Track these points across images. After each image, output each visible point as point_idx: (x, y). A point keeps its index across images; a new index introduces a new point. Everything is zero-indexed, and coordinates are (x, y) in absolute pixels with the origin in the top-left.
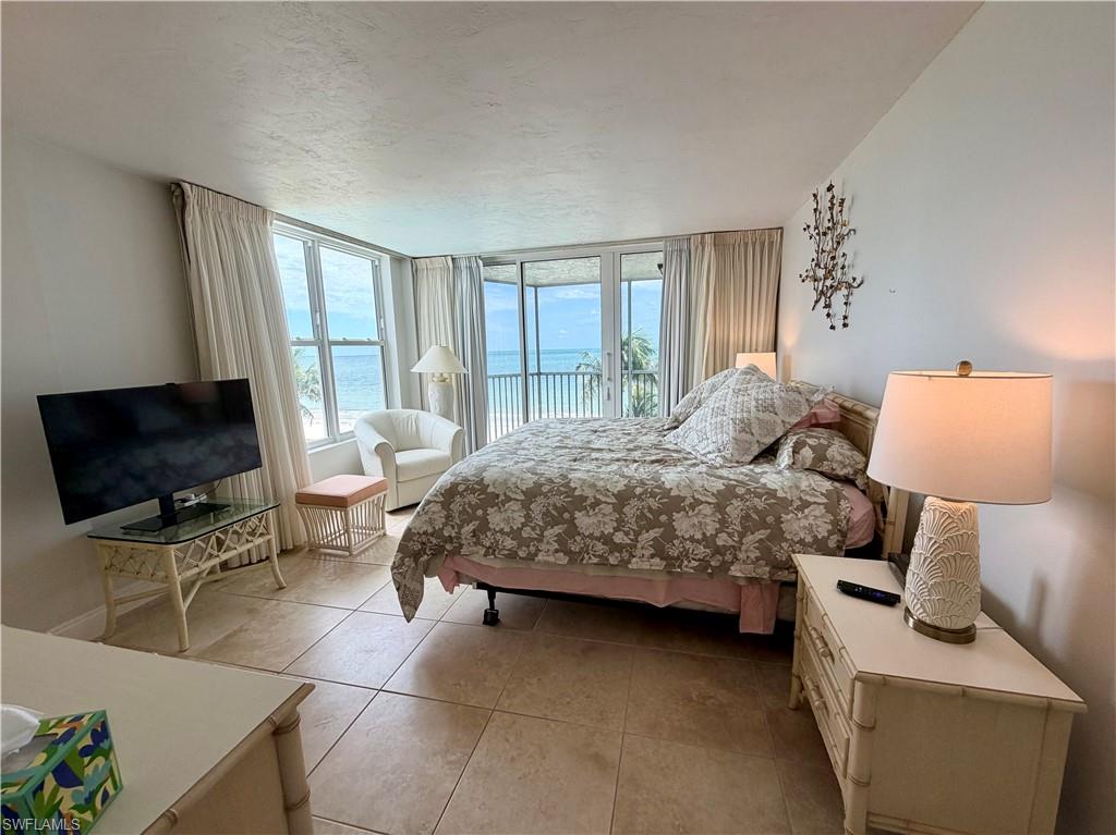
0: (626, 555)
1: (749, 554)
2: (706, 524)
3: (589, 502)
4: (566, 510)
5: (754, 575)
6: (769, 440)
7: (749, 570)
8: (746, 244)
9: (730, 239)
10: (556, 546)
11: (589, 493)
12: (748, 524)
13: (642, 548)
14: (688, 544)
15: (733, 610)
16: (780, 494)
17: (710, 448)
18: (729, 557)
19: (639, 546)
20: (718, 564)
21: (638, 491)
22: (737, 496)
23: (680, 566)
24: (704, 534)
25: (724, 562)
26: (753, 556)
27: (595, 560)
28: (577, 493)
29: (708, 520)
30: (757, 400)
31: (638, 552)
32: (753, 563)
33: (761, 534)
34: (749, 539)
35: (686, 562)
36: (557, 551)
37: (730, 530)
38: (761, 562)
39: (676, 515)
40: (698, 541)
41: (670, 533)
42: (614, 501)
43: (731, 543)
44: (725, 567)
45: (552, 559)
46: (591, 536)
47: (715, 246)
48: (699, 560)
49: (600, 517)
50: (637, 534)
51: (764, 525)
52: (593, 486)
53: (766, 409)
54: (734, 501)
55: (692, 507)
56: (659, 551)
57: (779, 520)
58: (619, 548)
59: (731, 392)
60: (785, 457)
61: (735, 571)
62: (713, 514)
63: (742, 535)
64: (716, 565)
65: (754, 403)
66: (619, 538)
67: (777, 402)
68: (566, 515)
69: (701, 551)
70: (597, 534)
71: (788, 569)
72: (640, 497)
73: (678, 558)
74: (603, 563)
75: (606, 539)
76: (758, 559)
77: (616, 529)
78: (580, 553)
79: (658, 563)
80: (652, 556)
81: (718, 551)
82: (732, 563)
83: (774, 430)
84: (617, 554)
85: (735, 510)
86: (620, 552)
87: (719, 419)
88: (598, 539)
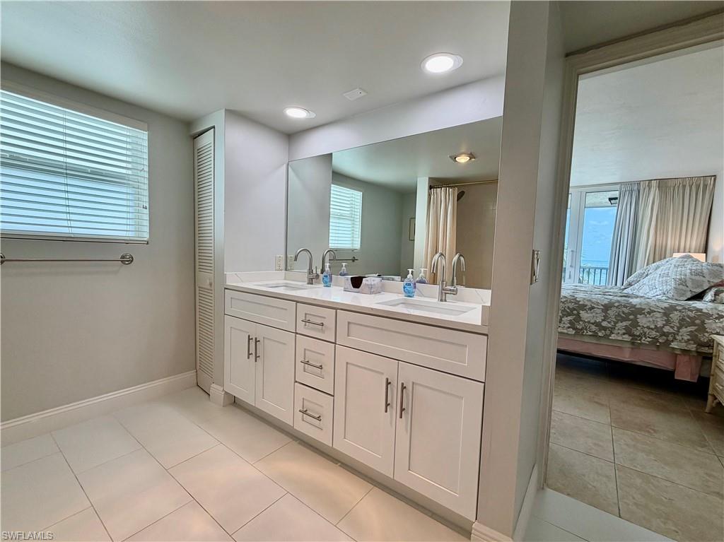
0: (608, 332)
1: (683, 337)
2: (657, 321)
3: (588, 307)
4: (575, 309)
5: (686, 348)
6: (699, 290)
7: (683, 346)
8: (684, 186)
9: (670, 183)
10: (569, 325)
11: (589, 304)
12: (683, 323)
13: (619, 329)
14: (646, 330)
15: (670, 368)
16: (705, 311)
17: (658, 293)
18: (670, 338)
19: (616, 328)
20: (663, 341)
21: (616, 304)
22: (677, 310)
23: (640, 340)
24: (656, 326)
25: (667, 340)
26: (686, 338)
27: (591, 333)
28: (581, 303)
29: (658, 320)
30: (691, 270)
31: (616, 332)
32: (686, 342)
33: (693, 328)
34: (684, 330)
35: (644, 339)
36: (569, 328)
37: (672, 325)
38: (690, 342)
39: (639, 316)
40: (652, 329)
41: (635, 324)
42: (602, 307)
43: (672, 330)
44: (668, 343)
45: (565, 331)
46: (589, 322)
47: (659, 187)
48: (652, 338)
49: (594, 314)
50: (616, 323)
51: (693, 324)
52: (590, 301)
53: (697, 274)
54: (675, 312)
55: (649, 313)
56: (628, 331)
57: (703, 322)
58: (605, 329)
59: (673, 266)
60: (709, 296)
61: (674, 345)
62: (662, 317)
63: (679, 328)
64: (662, 342)
65: (689, 271)
66: (605, 324)
67: (705, 271)
68: (575, 312)
69: (654, 334)
70: (592, 321)
71: (708, 347)
72: (617, 307)
73: (639, 336)
74: (595, 335)
75: (597, 324)
76: (689, 340)
77: (603, 320)
78: (582, 329)
79: (627, 338)
80: (624, 334)
81: (664, 334)
82: (672, 341)
83: (702, 285)
84: (603, 332)
85: (675, 316)
86: (605, 330)
87: (664, 279)
88: (593, 324)
